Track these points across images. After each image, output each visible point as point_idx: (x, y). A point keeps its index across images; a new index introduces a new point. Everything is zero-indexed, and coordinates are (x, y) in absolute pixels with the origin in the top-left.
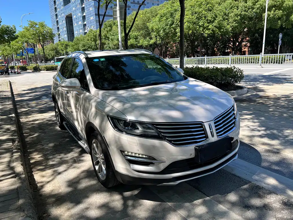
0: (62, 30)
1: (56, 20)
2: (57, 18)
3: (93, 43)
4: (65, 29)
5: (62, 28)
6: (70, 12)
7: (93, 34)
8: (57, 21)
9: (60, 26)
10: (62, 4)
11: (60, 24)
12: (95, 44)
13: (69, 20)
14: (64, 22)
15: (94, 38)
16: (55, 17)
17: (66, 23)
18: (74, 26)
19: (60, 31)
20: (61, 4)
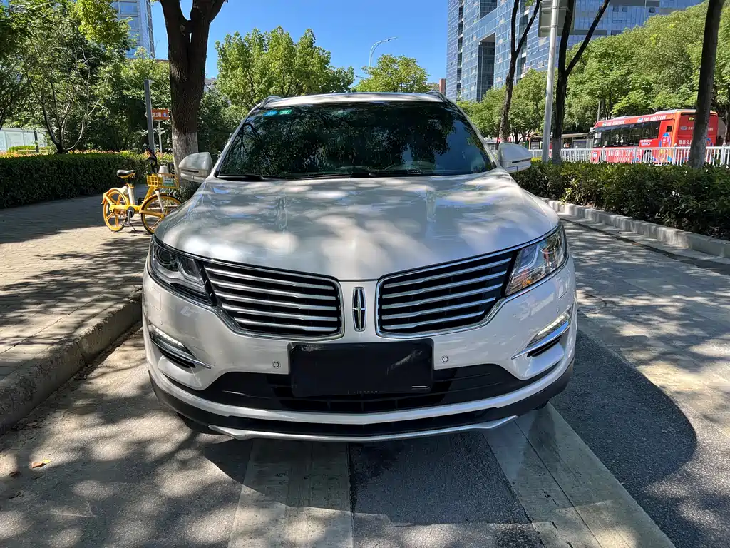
0: (468, 74)
1: (456, 53)
2: (460, 47)
3: (531, 105)
4: (475, 72)
5: (467, 71)
6: (493, 31)
7: (536, 82)
8: (460, 56)
9: (463, 66)
10: (478, 12)
11: (465, 60)
12: (535, 107)
13: (487, 49)
14: (475, 55)
15: (536, 91)
16: (457, 45)
17: (480, 57)
18: (496, 63)
19: (462, 78)
20: (474, 13)
